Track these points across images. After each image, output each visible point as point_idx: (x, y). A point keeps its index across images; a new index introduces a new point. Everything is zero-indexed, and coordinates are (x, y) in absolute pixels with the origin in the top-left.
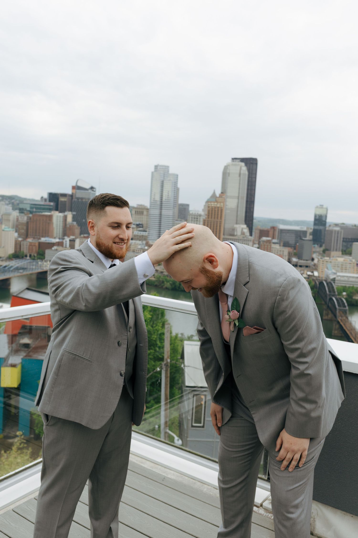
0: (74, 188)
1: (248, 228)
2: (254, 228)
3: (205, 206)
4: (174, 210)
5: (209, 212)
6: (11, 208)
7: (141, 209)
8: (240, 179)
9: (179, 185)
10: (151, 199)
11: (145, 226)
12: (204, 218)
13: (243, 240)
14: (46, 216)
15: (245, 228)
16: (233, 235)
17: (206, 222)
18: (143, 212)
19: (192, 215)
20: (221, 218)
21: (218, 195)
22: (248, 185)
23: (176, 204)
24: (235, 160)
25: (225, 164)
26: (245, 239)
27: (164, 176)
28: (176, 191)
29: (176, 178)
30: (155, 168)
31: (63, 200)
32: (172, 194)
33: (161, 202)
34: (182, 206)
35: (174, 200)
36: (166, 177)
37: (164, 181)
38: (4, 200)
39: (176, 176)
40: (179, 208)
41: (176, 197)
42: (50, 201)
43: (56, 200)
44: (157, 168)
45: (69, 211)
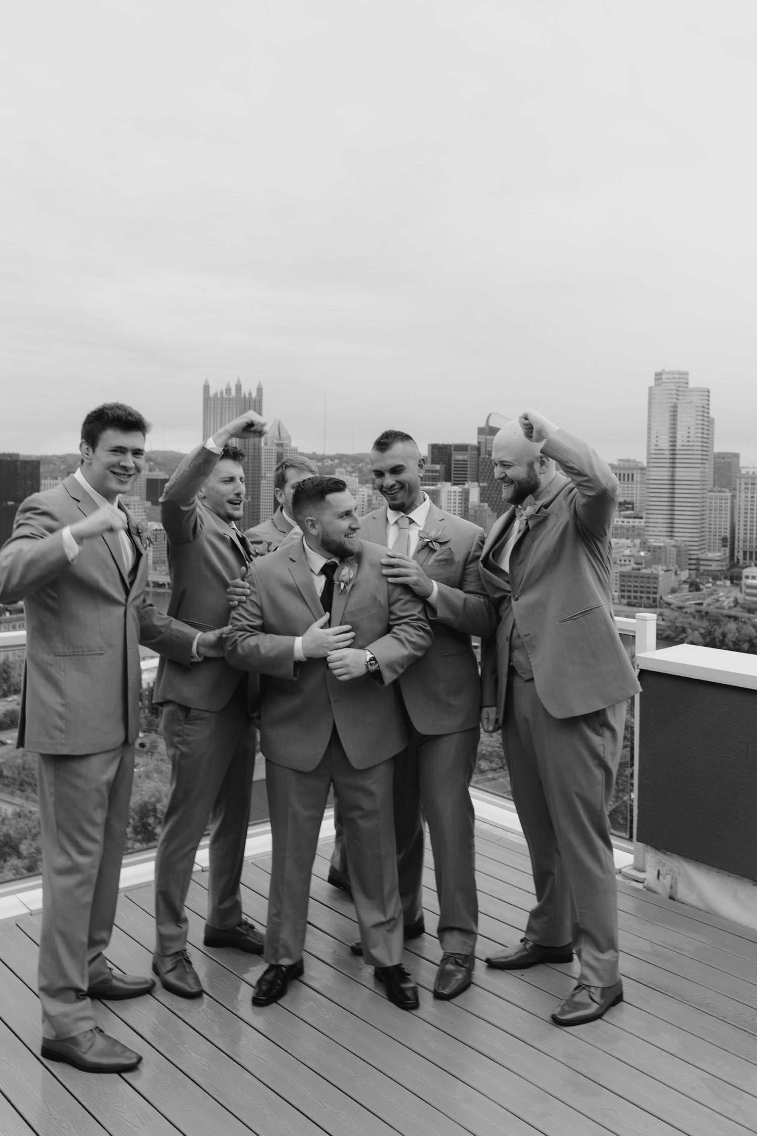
0: (481, 431)
4: (704, 468)
6: (357, 479)
7: (628, 469)
9: (712, 414)
10: (649, 446)
11: (637, 505)
18: (633, 475)
19: (746, 476)
23: (707, 455)
27: (677, 395)
28: (708, 426)
29: (706, 398)
30: (656, 379)
31: (460, 457)
32: (696, 433)
33: (672, 452)
34: (723, 458)
35: (702, 446)
36: (682, 395)
37: (679, 406)
38: (344, 465)
39: (706, 393)
40: (715, 463)
41: (707, 438)
42: (434, 462)
43: (446, 459)
44: (661, 379)
45: (473, 481)
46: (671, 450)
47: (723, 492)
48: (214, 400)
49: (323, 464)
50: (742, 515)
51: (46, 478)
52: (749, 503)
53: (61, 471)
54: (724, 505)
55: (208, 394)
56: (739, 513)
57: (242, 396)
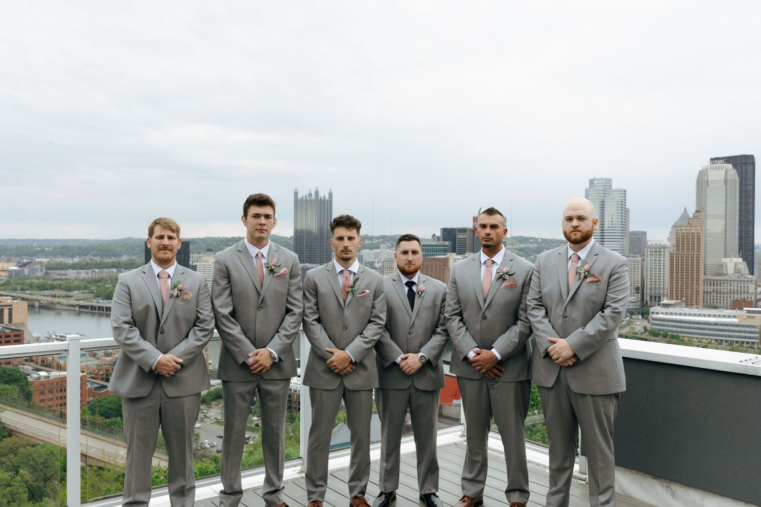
1: (745, 263)
2: (756, 261)
3: (670, 232)
4: (623, 241)
5: (678, 241)
8: (726, 188)
9: (628, 206)
12: (672, 250)
13: (737, 281)
14: (439, 260)
15: (740, 263)
16: (721, 275)
17: (675, 256)
19: (651, 247)
20: (699, 249)
21: (691, 216)
22: (741, 197)
23: (625, 233)
24: (716, 161)
25: (701, 169)
26: (742, 279)
27: (605, 194)
28: (625, 214)
29: (624, 195)
30: (590, 184)
31: (461, 237)
32: (617, 218)
33: (601, 231)
34: (636, 235)
35: (622, 227)
36: (607, 194)
37: (606, 201)
38: (385, 242)
39: (624, 193)
40: (630, 238)
41: (625, 222)
42: (444, 240)
43: (453, 238)
44: (594, 183)
45: (471, 252)
46: (601, 230)
47: (636, 257)
48: (301, 202)
49: (372, 242)
50: (649, 272)
51: (193, 253)
52: (654, 264)
53: (203, 249)
54: (636, 266)
55: (297, 197)
56: (647, 271)
57: (319, 198)
